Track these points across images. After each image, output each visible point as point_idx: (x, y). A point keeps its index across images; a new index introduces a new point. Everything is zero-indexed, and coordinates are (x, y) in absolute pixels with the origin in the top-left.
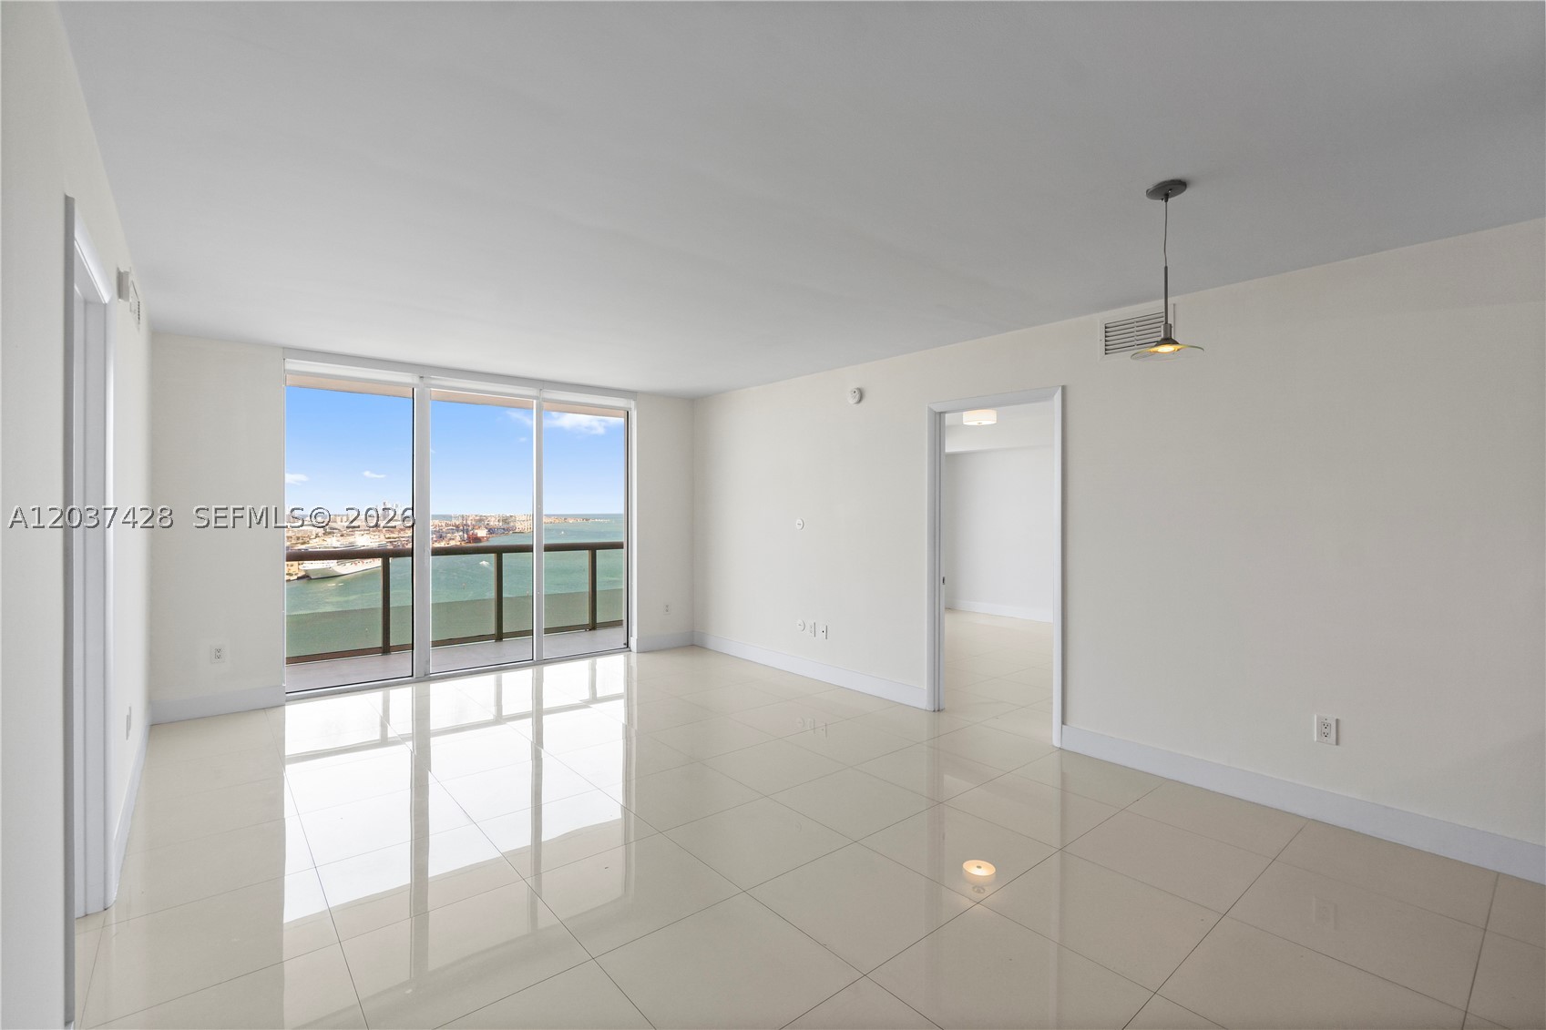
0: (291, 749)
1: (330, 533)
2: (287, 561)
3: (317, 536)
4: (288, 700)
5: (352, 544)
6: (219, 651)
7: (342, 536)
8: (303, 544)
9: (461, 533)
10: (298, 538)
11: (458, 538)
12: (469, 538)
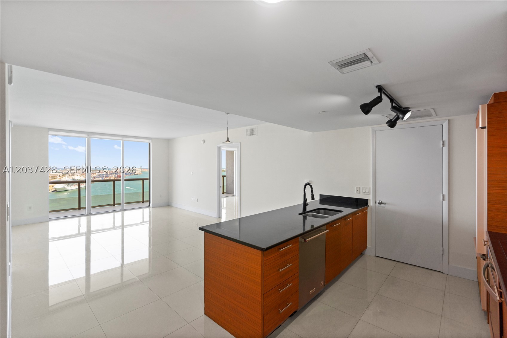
0: (51, 235)
1: (65, 175)
2: (49, 184)
3: (60, 176)
4: (50, 220)
5: (73, 179)
6: (30, 207)
7: (69, 176)
8: (54, 179)
9: (115, 175)
10: (52, 177)
11: (114, 177)
12: (118, 176)
